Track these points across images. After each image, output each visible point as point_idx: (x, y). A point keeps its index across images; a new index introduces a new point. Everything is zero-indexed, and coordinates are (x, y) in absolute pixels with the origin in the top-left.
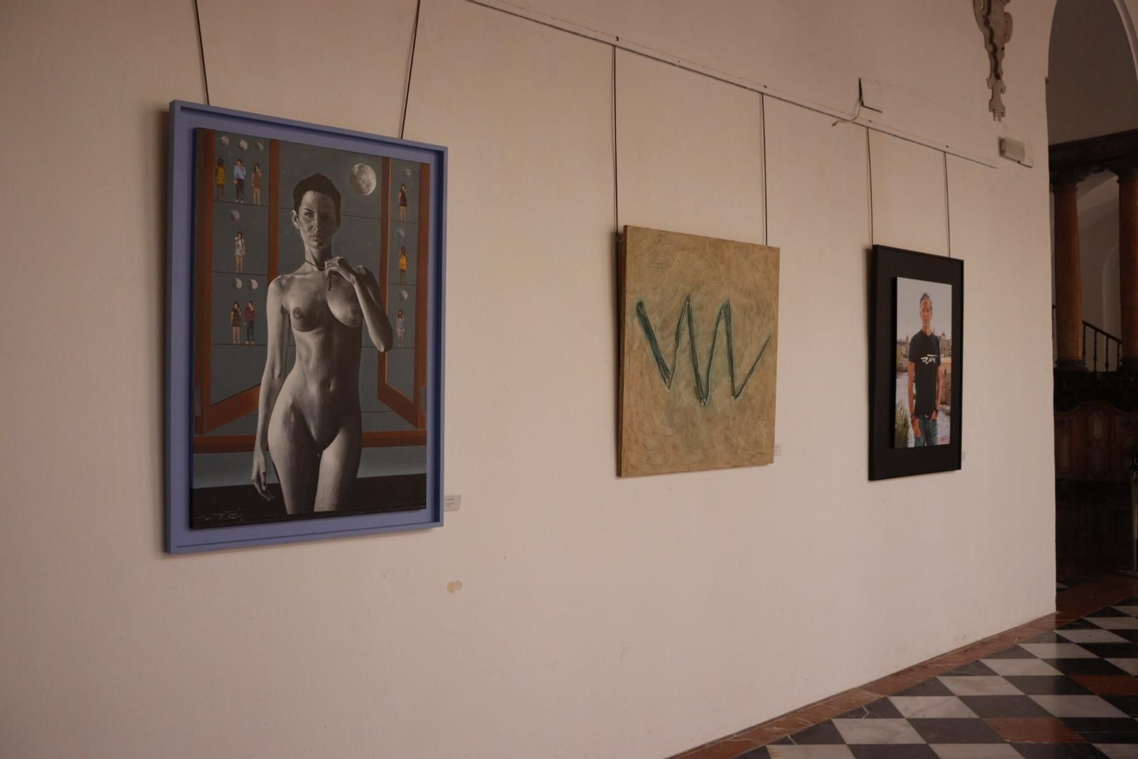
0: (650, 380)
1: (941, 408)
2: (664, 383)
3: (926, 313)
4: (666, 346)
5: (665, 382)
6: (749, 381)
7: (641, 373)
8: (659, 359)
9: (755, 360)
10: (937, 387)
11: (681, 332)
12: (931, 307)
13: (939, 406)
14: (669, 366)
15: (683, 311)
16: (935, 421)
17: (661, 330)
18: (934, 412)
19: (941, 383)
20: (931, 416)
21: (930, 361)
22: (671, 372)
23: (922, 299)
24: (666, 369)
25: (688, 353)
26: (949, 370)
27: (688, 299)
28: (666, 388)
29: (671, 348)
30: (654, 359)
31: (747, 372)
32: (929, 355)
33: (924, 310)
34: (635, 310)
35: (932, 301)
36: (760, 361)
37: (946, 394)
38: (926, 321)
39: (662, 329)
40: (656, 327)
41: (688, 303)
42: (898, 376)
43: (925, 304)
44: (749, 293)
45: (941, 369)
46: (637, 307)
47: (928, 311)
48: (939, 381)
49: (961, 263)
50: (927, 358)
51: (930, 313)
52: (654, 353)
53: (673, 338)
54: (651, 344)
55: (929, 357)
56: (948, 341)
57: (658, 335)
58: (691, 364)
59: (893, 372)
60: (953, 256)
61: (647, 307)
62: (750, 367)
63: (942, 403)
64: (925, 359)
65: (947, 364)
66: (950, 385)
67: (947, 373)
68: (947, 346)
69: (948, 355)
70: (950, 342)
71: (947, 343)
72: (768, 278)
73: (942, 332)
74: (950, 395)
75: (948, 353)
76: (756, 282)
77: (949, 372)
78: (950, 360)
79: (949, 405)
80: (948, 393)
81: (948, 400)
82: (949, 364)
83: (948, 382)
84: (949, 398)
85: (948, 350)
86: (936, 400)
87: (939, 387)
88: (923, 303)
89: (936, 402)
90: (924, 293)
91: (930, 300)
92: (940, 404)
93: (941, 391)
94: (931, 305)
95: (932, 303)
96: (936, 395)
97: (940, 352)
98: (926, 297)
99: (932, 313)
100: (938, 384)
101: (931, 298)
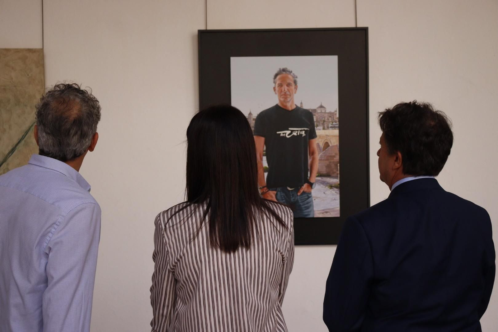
3: (285, 88)
6: (10, 159)
9: (16, 141)
10: (309, 161)
12: (295, 82)
13: (314, 178)
16: (308, 195)
18: (305, 186)
19: (318, 156)
20: (298, 190)
21: (295, 134)
23: (276, 75)
26: (335, 142)
31: (7, 152)
32: (290, 129)
33: (281, 85)
35: (296, 74)
36: (23, 142)
37: (328, 166)
38: (285, 96)
43: (283, 79)
44: (4, 89)
45: (317, 143)
47: (289, 85)
48: (313, 153)
49: (365, 30)
50: (288, 132)
51: (293, 87)
55: (292, 131)
56: (331, 114)
62: (10, 148)
63: (320, 175)
64: (286, 133)
65: (328, 136)
66: (337, 158)
67: (331, 145)
68: (330, 119)
69: (331, 127)
70: (336, 114)
71: (329, 115)
72: (28, 75)
73: (319, 105)
74: (338, 168)
75: (333, 126)
76: (12, 79)
77: (335, 144)
78: (336, 132)
79: (336, 177)
80: (333, 166)
81: (335, 172)
82: (335, 136)
83: (334, 154)
84: (335, 171)
85: (333, 122)
86: (309, 173)
87: (313, 159)
88: (279, 79)
89: (309, 175)
90: (280, 69)
91: (292, 74)
92: (318, 176)
93: (319, 163)
94: (296, 79)
95: (297, 77)
96: (309, 168)
97: (315, 125)
98: (284, 73)
99: (297, 86)
100: (312, 157)
101: (293, 72)
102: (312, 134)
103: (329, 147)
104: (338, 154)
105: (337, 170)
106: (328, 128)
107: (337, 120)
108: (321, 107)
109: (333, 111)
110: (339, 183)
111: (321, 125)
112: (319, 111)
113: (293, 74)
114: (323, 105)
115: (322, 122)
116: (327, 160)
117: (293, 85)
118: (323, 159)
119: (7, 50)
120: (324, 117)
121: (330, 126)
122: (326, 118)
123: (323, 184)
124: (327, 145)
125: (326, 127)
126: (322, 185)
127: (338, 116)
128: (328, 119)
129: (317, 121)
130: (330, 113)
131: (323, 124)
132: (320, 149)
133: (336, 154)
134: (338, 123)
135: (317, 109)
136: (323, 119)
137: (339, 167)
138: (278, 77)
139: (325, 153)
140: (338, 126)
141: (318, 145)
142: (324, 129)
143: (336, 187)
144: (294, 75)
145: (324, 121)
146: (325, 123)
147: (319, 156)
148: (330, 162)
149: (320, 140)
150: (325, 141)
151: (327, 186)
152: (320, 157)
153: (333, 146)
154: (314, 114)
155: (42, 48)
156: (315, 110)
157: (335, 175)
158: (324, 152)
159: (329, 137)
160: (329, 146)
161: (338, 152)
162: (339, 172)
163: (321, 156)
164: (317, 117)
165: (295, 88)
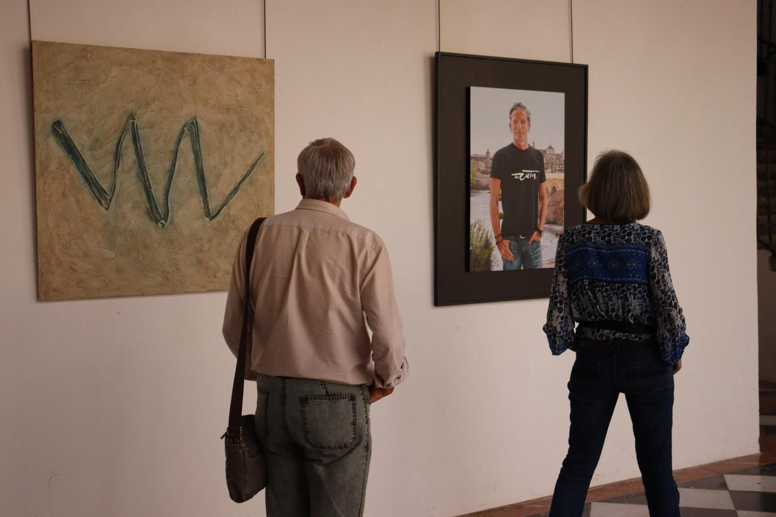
0: (78, 202)
1: (546, 228)
2: (99, 205)
3: (520, 125)
4: (100, 167)
5: (101, 204)
6: (231, 201)
7: (64, 194)
8: (91, 181)
9: (239, 179)
10: (539, 207)
11: (123, 151)
12: (528, 119)
13: (543, 226)
14: (105, 185)
15: (124, 130)
16: (537, 244)
17: (92, 150)
18: (536, 233)
19: (547, 201)
20: (528, 238)
21: (527, 176)
22: (108, 193)
23: (512, 110)
24: (101, 190)
25: (133, 173)
26: (561, 187)
27: (132, 116)
28: (103, 210)
29: (108, 167)
30: (82, 180)
31: (228, 192)
32: (523, 171)
33: (516, 122)
34: (49, 129)
35: (530, 111)
36: (248, 179)
37: (555, 213)
38: (520, 134)
39: (92, 148)
40: (83, 146)
41: (131, 121)
42: (471, 194)
43: (518, 115)
44: (228, 109)
45: (547, 186)
46: (53, 125)
47: (523, 122)
48: (542, 199)
49: (585, 68)
50: (522, 174)
51: (526, 125)
52: (82, 173)
53: (111, 157)
54: (77, 164)
55: (525, 173)
57: (86, 156)
58: (140, 184)
59: (468, 189)
60: (576, 62)
61: (68, 127)
62: (232, 187)
63: (548, 222)
64: (519, 176)
65: (556, 180)
66: (562, 204)
67: (557, 190)
68: (557, 161)
69: (558, 170)
70: (562, 156)
71: (557, 157)
72: (257, 93)
73: (548, 146)
74: (562, 214)
75: (559, 169)
76: (238, 96)
77: (561, 189)
78: (562, 176)
79: (561, 225)
80: (559, 212)
81: (560, 219)
82: (561, 180)
83: (559, 200)
84: (560, 217)
85: (559, 165)
86: (539, 220)
87: (543, 205)
88: (515, 114)
89: (539, 222)
90: (515, 103)
91: (526, 110)
92: (546, 223)
93: (548, 209)
94: (529, 116)
95: (530, 114)
96: (539, 214)
97: (545, 168)
98: (519, 108)
99: (530, 124)
100: (541, 203)
101: (527, 108)
102: (542, 178)
103: (556, 192)
104: (563, 200)
105: (562, 217)
106: (556, 171)
107: (563, 163)
108: (550, 148)
109: (560, 153)
110: (563, 230)
111: (550, 167)
112: (548, 152)
113: (527, 110)
114: (552, 146)
115: (551, 164)
116: (554, 206)
117: (527, 122)
118: (551, 204)
119: (233, 58)
120: (553, 159)
121: (557, 169)
122: (554, 161)
123: (550, 232)
124: (554, 189)
125: (554, 170)
126: (549, 233)
127: (563, 158)
128: (556, 162)
129: (546, 163)
130: (558, 155)
131: (552, 167)
132: (549, 194)
133: (561, 199)
134: (564, 166)
135: (547, 150)
136: (552, 161)
137: (563, 214)
138: (514, 112)
139: (552, 198)
140: (563, 169)
141: (547, 188)
142: (552, 172)
144: (528, 112)
145: (552, 163)
146: (553, 165)
147: (548, 201)
148: (556, 209)
149: (549, 184)
150: (553, 186)
151: (553, 234)
152: (549, 203)
153: (559, 191)
154: (544, 155)
156: (545, 151)
157: (560, 222)
158: (552, 197)
159: (556, 181)
160: (556, 191)
161: (563, 197)
162: (563, 219)
163: (550, 201)
164: (546, 159)
165: (528, 126)
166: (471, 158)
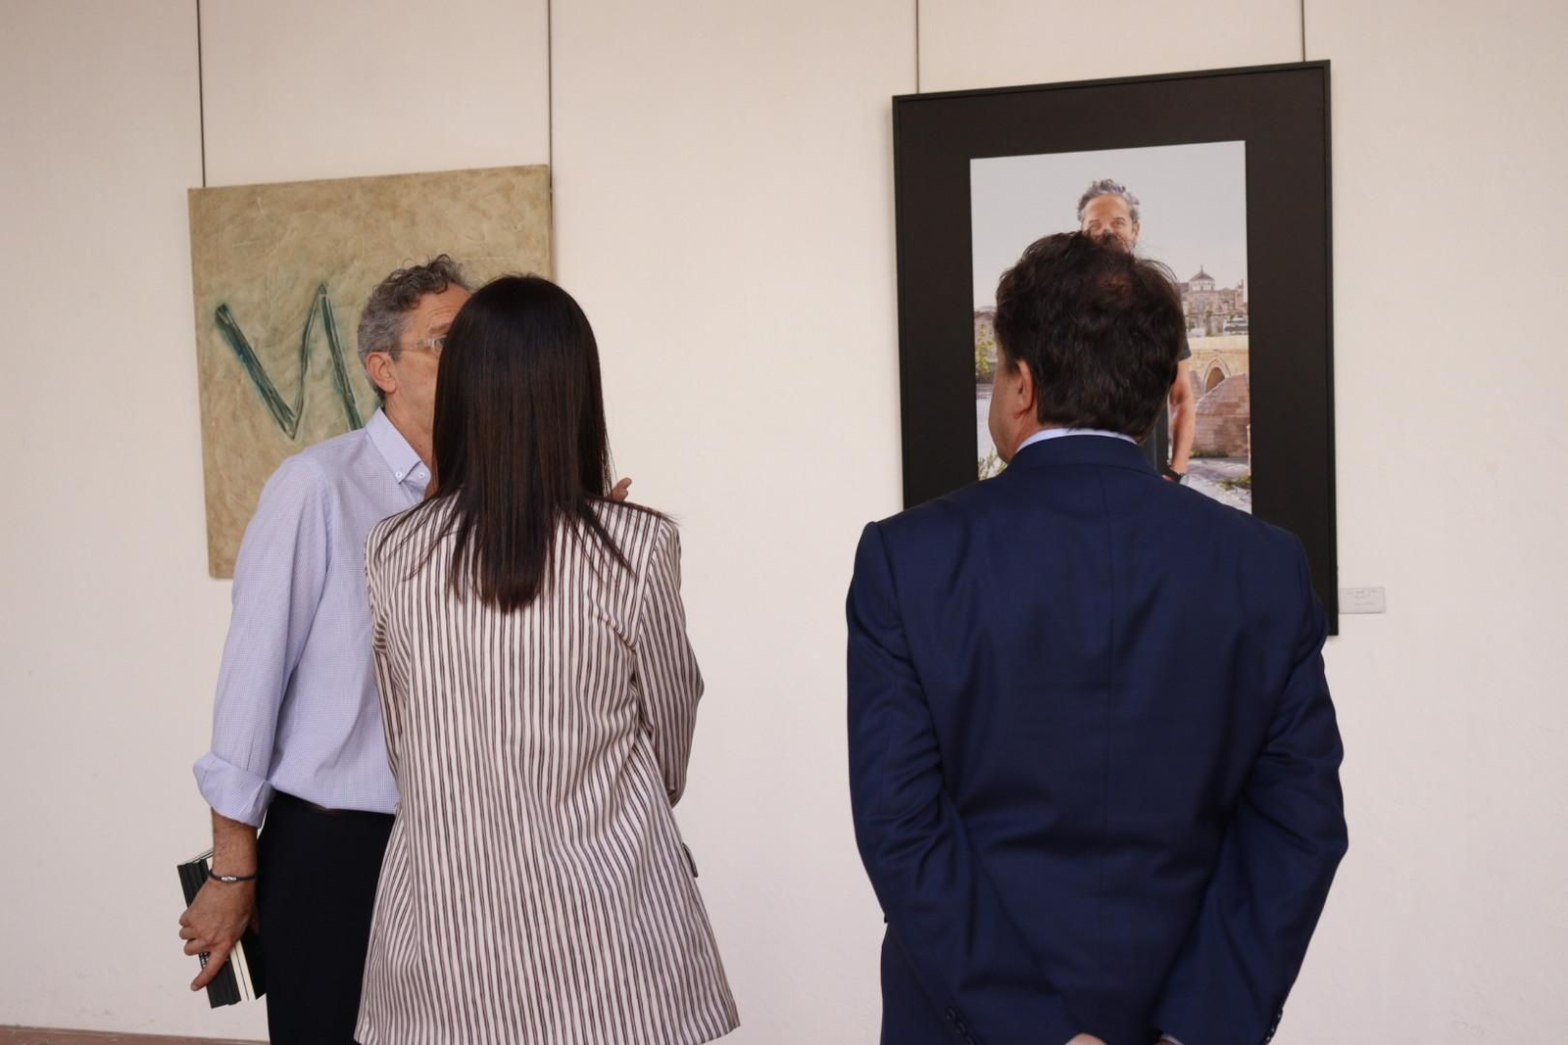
0: (253, 426)
1: (1192, 470)
2: (281, 431)
4: (282, 372)
5: (284, 430)
7: (234, 416)
8: (270, 395)
10: (1172, 418)
11: (311, 345)
12: (1133, 215)
13: (1183, 463)
14: (289, 401)
15: (312, 312)
17: (268, 346)
19: (1193, 405)
22: (294, 412)
23: (1085, 199)
24: (283, 408)
25: (328, 380)
26: (1238, 367)
27: (322, 288)
28: (286, 438)
29: (291, 372)
30: (258, 394)
34: (213, 319)
37: (1220, 432)
39: (269, 344)
40: (256, 340)
41: (321, 296)
43: (1103, 209)
45: (1193, 368)
46: (217, 314)
47: (1116, 223)
48: (1180, 398)
51: (1127, 228)
52: (257, 383)
53: (295, 356)
54: (250, 369)
56: (1228, 296)
57: (262, 356)
58: (339, 398)
60: (1310, 58)
61: (236, 313)
63: (1200, 454)
65: (1221, 352)
66: (1245, 409)
67: (1227, 376)
68: (1225, 307)
69: (1228, 329)
70: (1240, 295)
71: (1223, 297)
72: (516, 228)
73: (1197, 272)
74: (1246, 436)
75: (1233, 325)
76: (483, 238)
77: (1241, 373)
78: (1242, 341)
79: (1243, 460)
80: (1233, 429)
81: (1240, 446)
82: (1239, 352)
83: (1234, 400)
84: (1239, 442)
85: (1232, 317)
86: (1170, 448)
87: (1182, 413)
88: (1093, 208)
89: (1170, 455)
90: (1095, 183)
91: (1124, 194)
92: (1194, 457)
93: (1197, 423)
94: (1135, 206)
95: (1137, 203)
96: (1171, 435)
97: (1187, 325)
98: (1105, 192)
99: (1138, 226)
100: (1177, 408)
101: (1128, 190)
103: (1223, 382)
104: (1248, 399)
105: (1246, 442)
106: (1220, 330)
107: (1245, 310)
108: (1202, 276)
109: (1232, 287)
110: (1249, 474)
111: (1202, 323)
112: (1196, 288)
113: (1129, 195)
114: (1207, 271)
115: (1204, 317)
116: (1218, 414)
117: (1129, 222)
118: (1207, 412)
119: (473, 173)
120: (1211, 304)
121: (1225, 325)
122: (1215, 306)
123: (1207, 477)
124: (1217, 376)
125: (1214, 330)
126: (1205, 480)
127: (1245, 299)
128: (1220, 308)
129: (1190, 314)
130: (1225, 292)
131: (1207, 322)
132: (1199, 387)
133: (1242, 399)
134: (1246, 317)
135: (1191, 283)
136: (1207, 308)
137: (1249, 433)
138: (1090, 204)
139: (1211, 396)
140: (1246, 324)
141: (1194, 375)
142: (1209, 334)
143: (1243, 486)
144: (1131, 198)
145: (1210, 314)
146: (1212, 318)
147: (1197, 405)
148: (1226, 421)
149: (1199, 363)
150: (1213, 367)
151: (1218, 482)
152: (1200, 407)
153: (1234, 379)
154: (1183, 295)
155: (547, 162)
156: (1187, 285)
157: (1239, 453)
158: (1209, 393)
159: (1221, 356)
160: (1223, 378)
161: (1247, 394)
162: (1249, 446)
163: (1203, 403)
164: (1191, 304)
165: (1133, 230)
166: (976, 315)
